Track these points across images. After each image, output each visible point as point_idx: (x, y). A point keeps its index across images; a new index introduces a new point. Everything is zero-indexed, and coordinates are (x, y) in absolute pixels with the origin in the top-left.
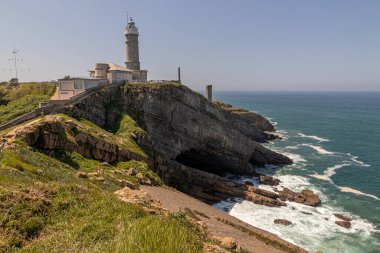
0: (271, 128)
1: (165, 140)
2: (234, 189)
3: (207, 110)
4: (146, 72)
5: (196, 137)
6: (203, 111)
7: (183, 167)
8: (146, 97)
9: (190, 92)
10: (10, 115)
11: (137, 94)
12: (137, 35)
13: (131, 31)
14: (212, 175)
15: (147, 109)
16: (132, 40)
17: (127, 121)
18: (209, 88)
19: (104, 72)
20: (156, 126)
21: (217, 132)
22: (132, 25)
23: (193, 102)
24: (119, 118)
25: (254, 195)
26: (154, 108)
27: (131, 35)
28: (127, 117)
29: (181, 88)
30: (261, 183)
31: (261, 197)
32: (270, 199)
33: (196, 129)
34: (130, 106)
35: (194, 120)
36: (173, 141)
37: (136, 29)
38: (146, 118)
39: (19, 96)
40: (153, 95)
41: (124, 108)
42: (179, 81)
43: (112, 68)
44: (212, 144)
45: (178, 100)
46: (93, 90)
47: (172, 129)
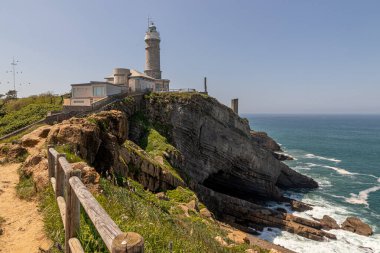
0: (278, 149)
1: (193, 161)
2: (271, 218)
3: (236, 126)
4: (168, 82)
5: (225, 156)
6: (232, 127)
7: (212, 193)
8: (175, 108)
9: (219, 105)
10: (7, 128)
11: (164, 105)
12: (159, 41)
13: (153, 36)
14: (244, 202)
15: (176, 123)
16: (154, 45)
17: (155, 137)
18: (235, 102)
19: (125, 78)
20: (186, 144)
21: (246, 151)
22: (153, 29)
23: (221, 116)
24: (145, 133)
25: (296, 226)
26: (184, 121)
27: (152, 40)
28: (154, 132)
29: (210, 100)
30: (294, 209)
31: (305, 228)
32: (316, 231)
33: (226, 148)
34: (157, 118)
35: (224, 137)
36: (202, 162)
37: (158, 34)
38: (174, 134)
39: (17, 107)
40: (184, 107)
41: (150, 121)
42: (206, 93)
43: (134, 74)
44: (239, 165)
45: (208, 114)
46: (116, 97)
47: (201, 148)
